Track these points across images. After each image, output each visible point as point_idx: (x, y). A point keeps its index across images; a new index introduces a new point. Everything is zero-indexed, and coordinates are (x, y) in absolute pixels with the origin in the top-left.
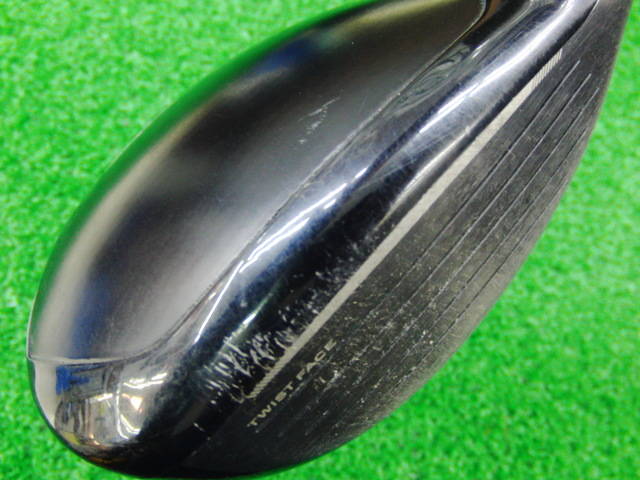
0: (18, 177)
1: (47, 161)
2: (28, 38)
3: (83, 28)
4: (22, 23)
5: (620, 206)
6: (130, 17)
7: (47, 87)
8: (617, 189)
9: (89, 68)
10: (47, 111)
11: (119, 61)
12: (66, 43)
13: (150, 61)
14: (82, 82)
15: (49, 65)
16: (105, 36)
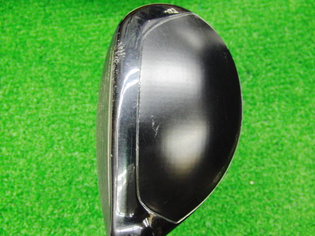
0: (43, 224)
1: (52, 213)
2: (31, 158)
3: (52, 147)
4: (27, 152)
5: (299, 168)
6: (70, 136)
7: (44, 178)
8: (296, 159)
9: (59, 165)
10: (46, 190)
11: (71, 158)
12: (47, 155)
13: (83, 154)
14: (57, 172)
15: (43, 169)
16: (62, 148)
